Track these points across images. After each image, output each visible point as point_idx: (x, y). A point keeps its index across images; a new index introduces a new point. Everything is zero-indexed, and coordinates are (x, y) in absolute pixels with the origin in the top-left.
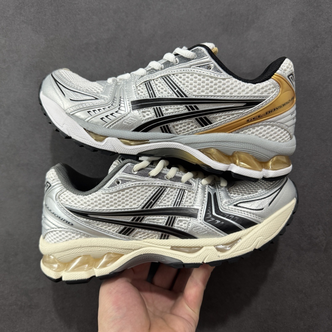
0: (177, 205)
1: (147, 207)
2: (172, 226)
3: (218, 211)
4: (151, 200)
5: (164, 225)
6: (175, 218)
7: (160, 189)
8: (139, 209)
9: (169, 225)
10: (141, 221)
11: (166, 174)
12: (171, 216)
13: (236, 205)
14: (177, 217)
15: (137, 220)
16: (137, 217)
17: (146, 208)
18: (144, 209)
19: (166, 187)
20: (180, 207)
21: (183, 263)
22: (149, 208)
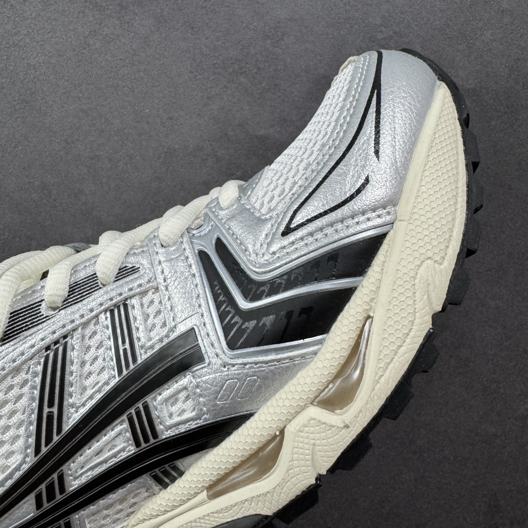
0: (127, 366)
1: (49, 439)
2: (155, 436)
3: (250, 288)
4: (46, 410)
5: (132, 450)
6: (146, 407)
7: (47, 357)
8: (31, 460)
9: (146, 440)
10: (62, 490)
11: (42, 301)
12: (133, 411)
13: (287, 231)
14: (148, 399)
15: (51, 496)
16: (43, 487)
17: (46, 445)
18: (44, 450)
19: (65, 337)
20: (139, 361)
21: (267, 517)
22: (56, 438)
